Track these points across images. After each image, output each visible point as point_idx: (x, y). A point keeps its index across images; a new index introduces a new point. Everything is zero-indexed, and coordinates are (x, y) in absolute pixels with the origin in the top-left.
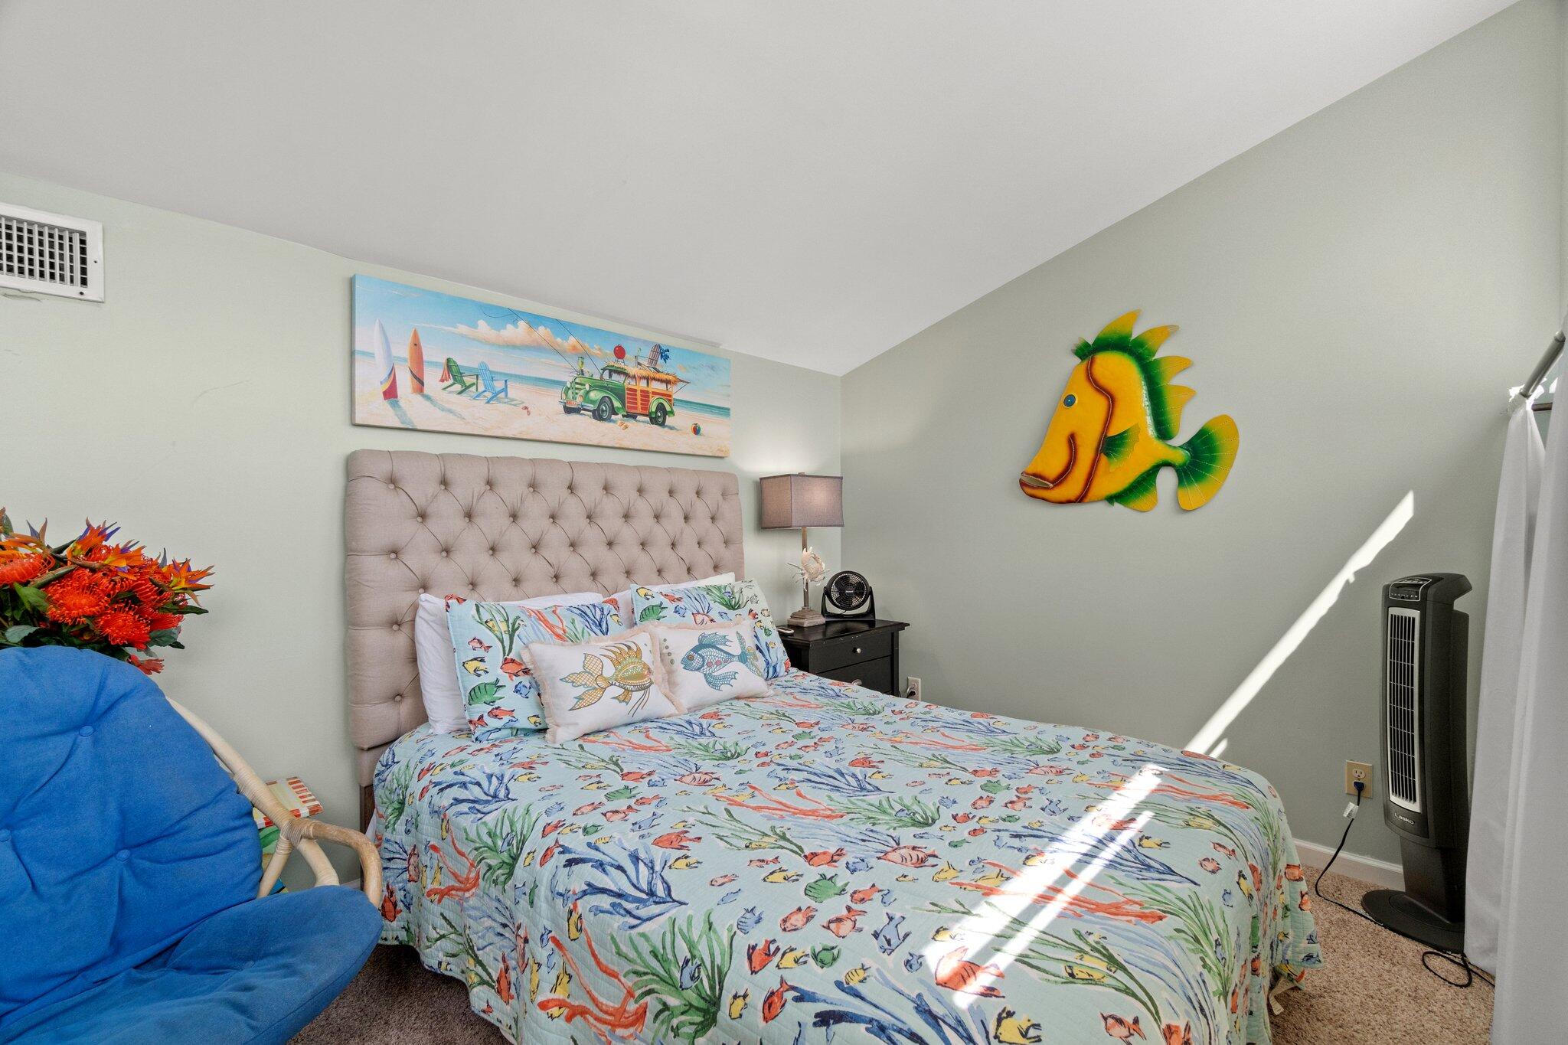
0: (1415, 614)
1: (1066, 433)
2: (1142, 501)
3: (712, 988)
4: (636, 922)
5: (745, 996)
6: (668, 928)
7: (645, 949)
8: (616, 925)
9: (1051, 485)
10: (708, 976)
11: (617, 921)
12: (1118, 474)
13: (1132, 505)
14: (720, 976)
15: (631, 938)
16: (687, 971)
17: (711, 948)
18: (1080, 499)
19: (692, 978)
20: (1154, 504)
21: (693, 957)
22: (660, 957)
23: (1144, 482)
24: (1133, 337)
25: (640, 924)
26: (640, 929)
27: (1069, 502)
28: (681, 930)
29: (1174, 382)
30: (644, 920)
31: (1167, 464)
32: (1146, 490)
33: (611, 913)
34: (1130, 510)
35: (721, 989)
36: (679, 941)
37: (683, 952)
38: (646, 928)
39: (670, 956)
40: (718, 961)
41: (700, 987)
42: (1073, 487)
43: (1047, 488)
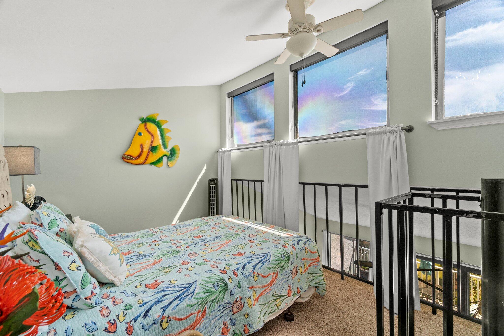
0: (214, 186)
1: (140, 144)
2: (159, 165)
3: (287, 255)
4: (269, 261)
5: (291, 251)
6: (274, 256)
7: (274, 262)
8: (267, 265)
9: (134, 159)
10: (286, 254)
11: (266, 264)
12: (154, 157)
13: (157, 165)
14: (287, 252)
15: (271, 263)
16: (283, 257)
17: (281, 251)
18: (143, 164)
19: (284, 257)
20: (162, 165)
21: (282, 254)
22: (278, 260)
23: (160, 160)
24: (157, 121)
25: (270, 260)
26: (271, 261)
27: (139, 164)
28: (275, 254)
29: (167, 135)
30: (270, 259)
31: (166, 155)
32: (160, 162)
33: (264, 264)
34: (156, 167)
35: (288, 253)
36: (277, 255)
37: (280, 255)
38: (271, 259)
39: (279, 258)
40: (284, 251)
41: (286, 256)
42: (141, 160)
43: (133, 160)
